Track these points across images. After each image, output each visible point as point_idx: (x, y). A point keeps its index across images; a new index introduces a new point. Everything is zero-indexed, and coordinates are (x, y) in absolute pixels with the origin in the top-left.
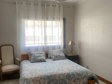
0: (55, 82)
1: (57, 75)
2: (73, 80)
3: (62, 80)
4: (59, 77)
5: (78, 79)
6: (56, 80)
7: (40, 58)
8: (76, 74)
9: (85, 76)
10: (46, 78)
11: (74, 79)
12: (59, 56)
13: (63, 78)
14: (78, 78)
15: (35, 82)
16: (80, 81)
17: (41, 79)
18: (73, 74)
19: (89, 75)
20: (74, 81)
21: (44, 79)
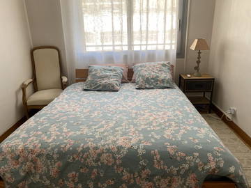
0: (81, 170)
1: (91, 151)
2: (144, 176)
3: (107, 168)
4: (97, 160)
5: (164, 175)
6: (87, 166)
7: (105, 81)
8: (159, 157)
9: (194, 169)
10: (55, 156)
11: (148, 171)
12: (156, 80)
13: (111, 164)
14: (163, 170)
15: (22, 163)
16: (170, 182)
17: (39, 155)
18: (148, 156)
19: (212, 165)
20: (149, 178)
21: (49, 157)
